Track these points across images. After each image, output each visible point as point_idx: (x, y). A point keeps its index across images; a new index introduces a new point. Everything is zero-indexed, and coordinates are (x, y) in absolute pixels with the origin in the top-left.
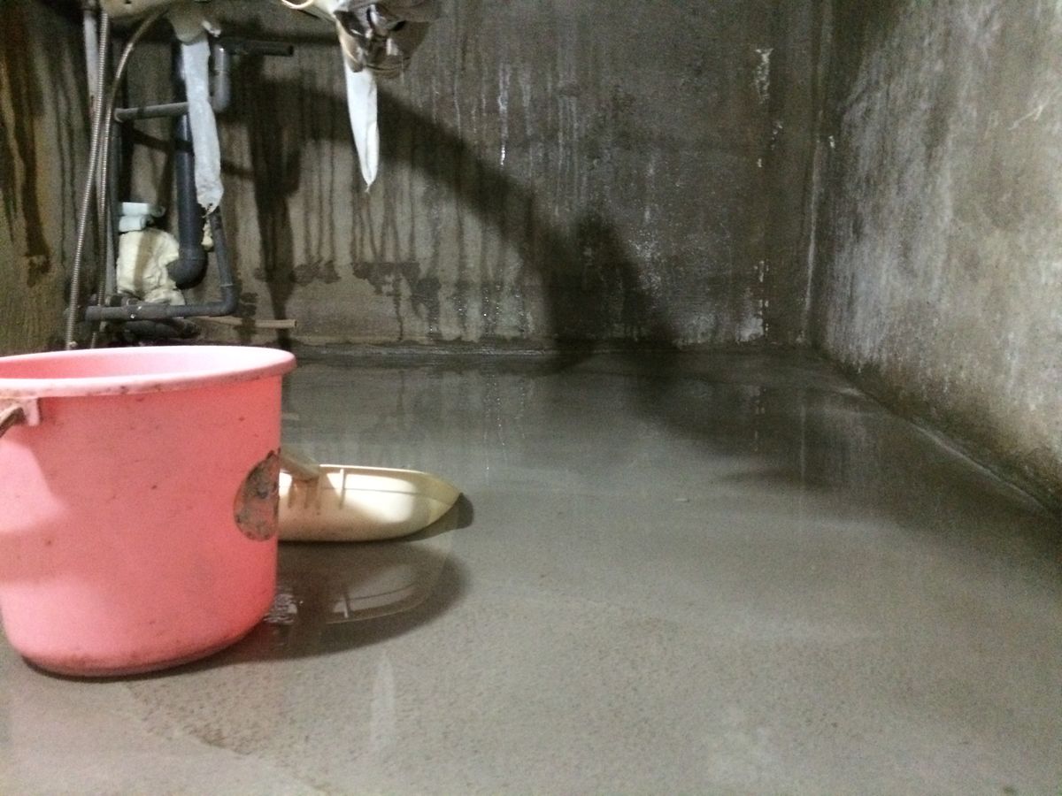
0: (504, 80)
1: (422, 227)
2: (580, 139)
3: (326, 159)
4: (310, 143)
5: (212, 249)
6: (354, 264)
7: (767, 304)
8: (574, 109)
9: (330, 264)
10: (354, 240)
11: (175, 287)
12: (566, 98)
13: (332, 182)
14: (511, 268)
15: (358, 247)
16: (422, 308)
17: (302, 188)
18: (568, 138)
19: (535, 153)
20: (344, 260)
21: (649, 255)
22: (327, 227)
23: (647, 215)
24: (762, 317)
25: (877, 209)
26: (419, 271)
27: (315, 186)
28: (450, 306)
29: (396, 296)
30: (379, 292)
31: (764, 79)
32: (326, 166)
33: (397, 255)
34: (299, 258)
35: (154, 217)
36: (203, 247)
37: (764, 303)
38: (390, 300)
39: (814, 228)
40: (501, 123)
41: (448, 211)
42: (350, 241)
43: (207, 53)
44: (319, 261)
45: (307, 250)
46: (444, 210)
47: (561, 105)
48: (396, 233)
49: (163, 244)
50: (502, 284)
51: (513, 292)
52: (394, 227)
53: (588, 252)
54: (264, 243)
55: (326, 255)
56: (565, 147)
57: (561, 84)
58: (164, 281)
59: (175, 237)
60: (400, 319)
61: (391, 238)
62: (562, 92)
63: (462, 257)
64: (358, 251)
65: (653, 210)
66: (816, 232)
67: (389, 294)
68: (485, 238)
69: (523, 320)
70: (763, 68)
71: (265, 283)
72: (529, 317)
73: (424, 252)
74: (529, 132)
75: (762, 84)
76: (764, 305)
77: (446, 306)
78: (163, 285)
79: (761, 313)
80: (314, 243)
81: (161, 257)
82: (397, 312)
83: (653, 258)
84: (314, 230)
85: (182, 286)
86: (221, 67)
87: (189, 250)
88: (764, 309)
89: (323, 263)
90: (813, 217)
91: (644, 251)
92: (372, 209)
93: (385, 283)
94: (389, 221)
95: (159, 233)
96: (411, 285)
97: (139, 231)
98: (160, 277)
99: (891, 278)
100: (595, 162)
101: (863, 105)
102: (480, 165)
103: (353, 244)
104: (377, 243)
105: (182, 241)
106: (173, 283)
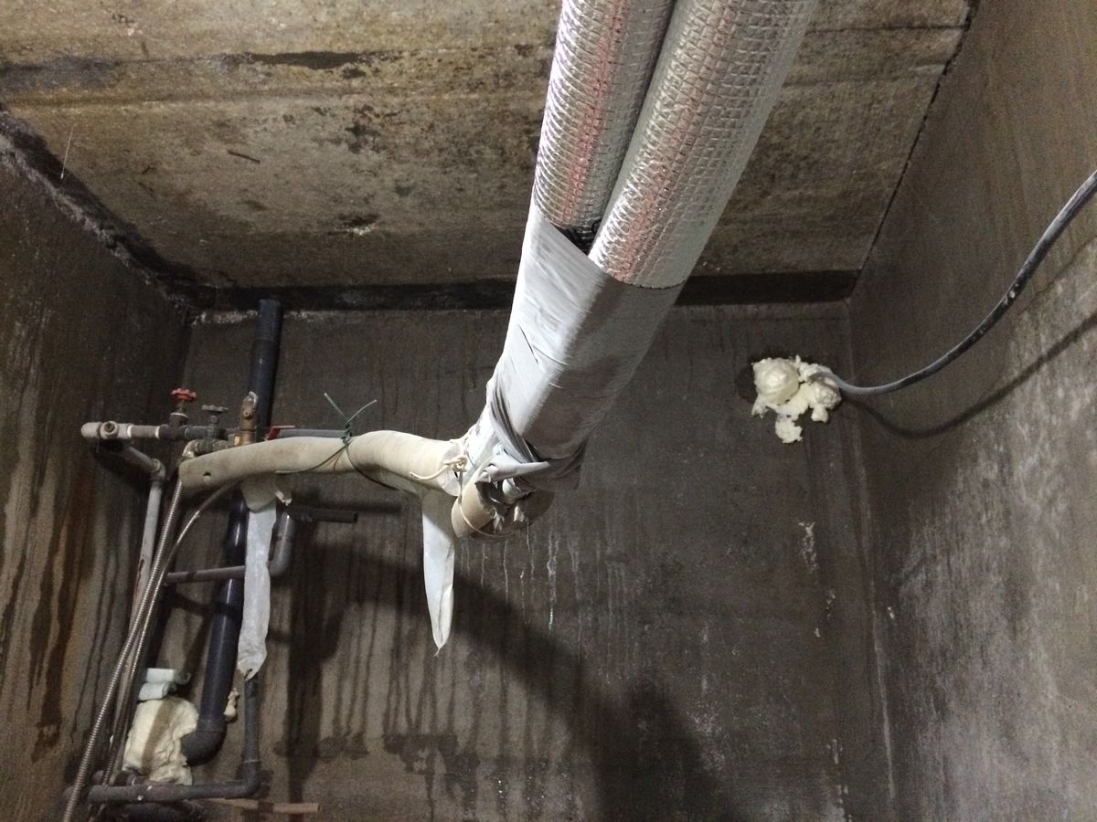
0: (552, 546)
1: (462, 695)
2: (630, 603)
3: (368, 622)
4: (353, 607)
5: (234, 719)
6: (385, 737)
7: (846, 791)
8: (623, 574)
9: (359, 737)
10: (388, 710)
11: (185, 764)
12: (615, 564)
13: (372, 646)
14: (559, 742)
15: (392, 718)
16: (458, 789)
17: (339, 654)
18: (618, 603)
19: (584, 618)
20: (375, 731)
21: (709, 730)
22: (360, 695)
23: (704, 685)
24: (843, 806)
25: (960, 685)
26: (456, 744)
27: (354, 650)
28: (489, 788)
29: (429, 775)
30: (410, 769)
31: (810, 550)
32: (367, 629)
33: (433, 726)
34: (326, 729)
35: (178, 685)
36: (225, 716)
37: (842, 789)
38: (422, 779)
39: (885, 703)
40: (549, 588)
41: (491, 677)
42: (383, 711)
43: (274, 520)
44: (348, 733)
45: (336, 721)
46: (488, 676)
47: (610, 571)
48: (434, 703)
49: (183, 713)
50: (547, 761)
51: (560, 772)
52: (433, 694)
53: (643, 725)
54: (291, 712)
55: (356, 727)
56: (614, 612)
57: (609, 550)
58: (175, 757)
59: (196, 706)
60: (431, 803)
61: (428, 706)
62: (610, 558)
63: (505, 729)
64: (391, 723)
65: (710, 680)
66: (888, 708)
67: (421, 772)
68: (530, 707)
69: (571, 805)
70: (809, 539)
71: (284, 759)
72: (579, 802)
73: (463, 722)
74: (578, 596)
75: (809, 555)
76: (843, 793)
77: (484, 786)
78: (174, 761)
79: (841, 801)
80: (345, 712)
81: (177, 729)
82: (429, 796)
83: (714, 733)
84: (346, 697)
85: (192, 762)
86: (284, 534)
87: (209, 721)
88: (843, 796)
89: (352, 735)
90: (882, 691)
91: (704, 725)
92: (411, 675)
93: (418, 759)
94: (429, 687)
95: (179, 702)
96: (446, 762)
97: (159, 699)
98: (172, 752)
99: (995, 761)
100: (646, 627)
101: (921, 577)
102: (527, 630)
103: (387, 715)
104: (414, 712)
105: (203, 712)
106: (184, 759)
